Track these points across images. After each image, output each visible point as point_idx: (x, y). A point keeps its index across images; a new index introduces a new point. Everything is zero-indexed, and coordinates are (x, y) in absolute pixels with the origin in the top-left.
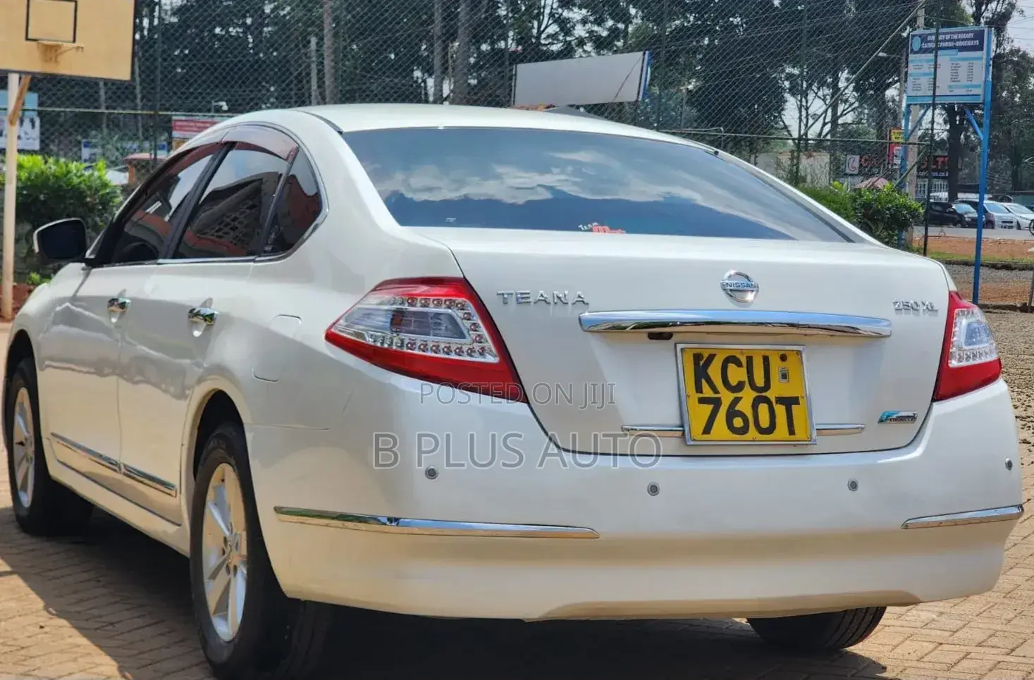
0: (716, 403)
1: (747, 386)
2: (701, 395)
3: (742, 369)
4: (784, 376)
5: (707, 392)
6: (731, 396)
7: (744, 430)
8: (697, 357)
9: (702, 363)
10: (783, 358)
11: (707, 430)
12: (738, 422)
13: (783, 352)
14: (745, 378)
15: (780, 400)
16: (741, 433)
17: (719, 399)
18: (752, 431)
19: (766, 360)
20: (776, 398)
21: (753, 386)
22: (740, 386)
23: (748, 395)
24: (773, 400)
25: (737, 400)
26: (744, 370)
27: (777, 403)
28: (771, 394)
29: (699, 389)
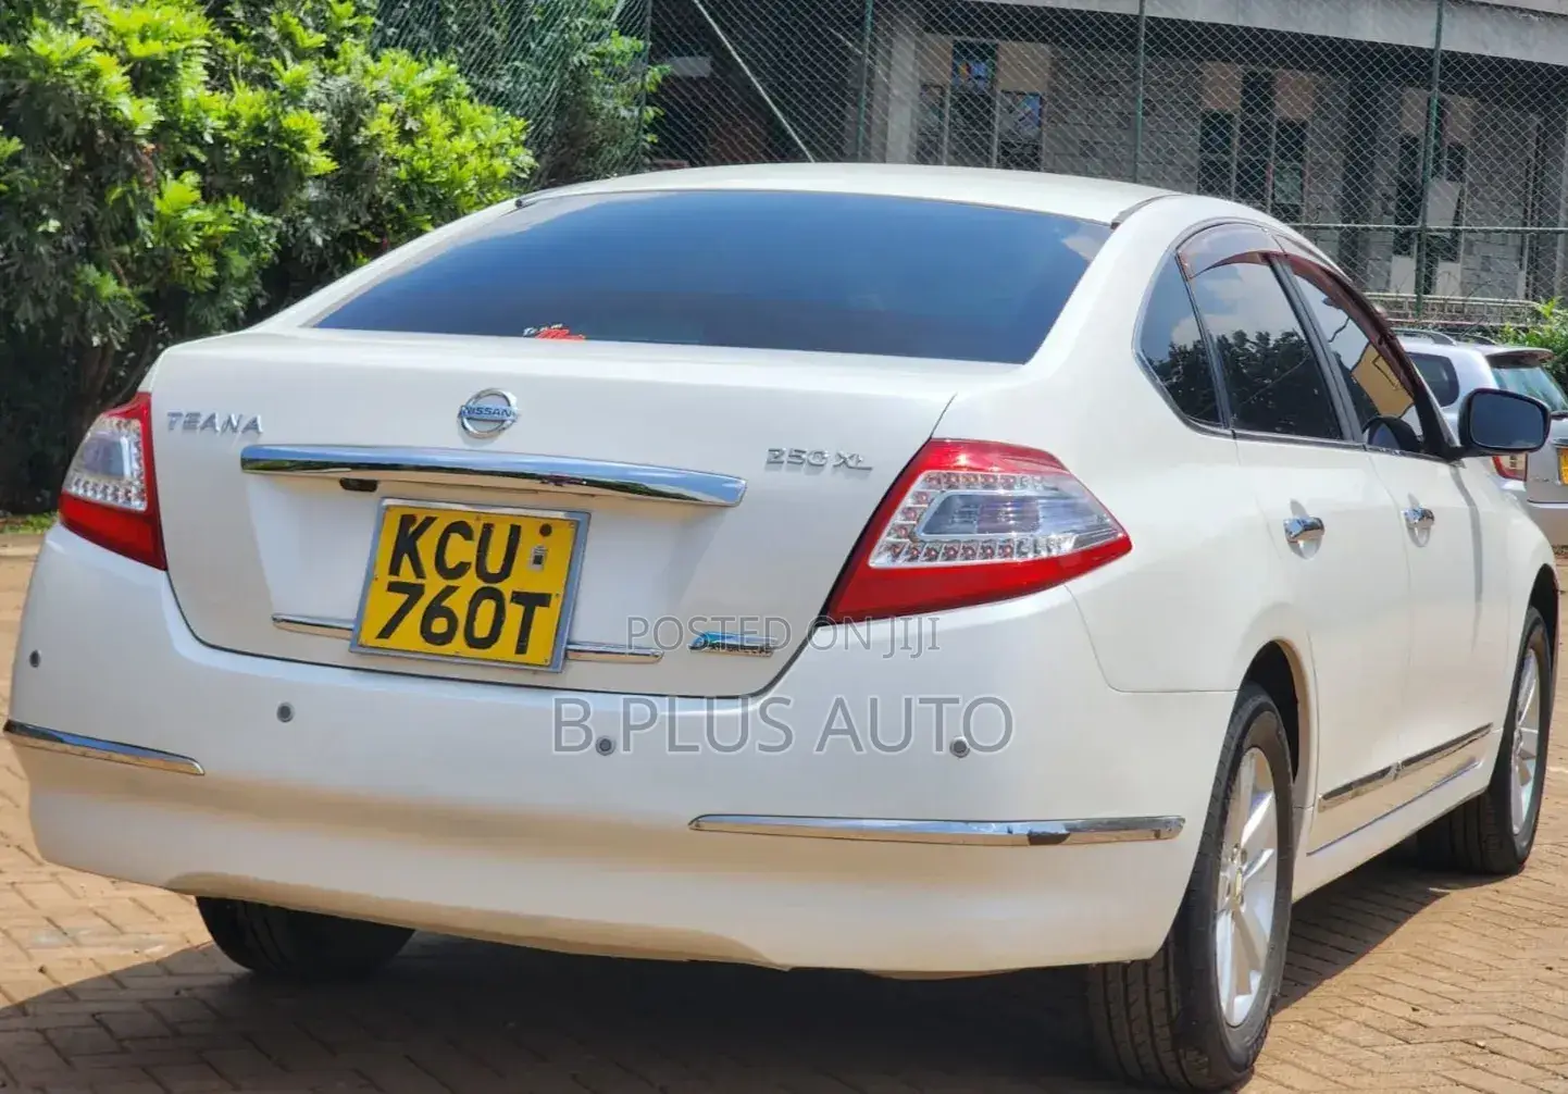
0: (415, 592)
1: (472, 572)
2: (394, 579)
3: (469, 542)
4: (538, 560)
5: (407, 574)
6: (442, 583)
7: (446, 638)
8: (406, 520)
9: (412, 529)
10: (546, 530)
11: (386, 632)
12: (439, 626)
13: (545, 522)
14: (472, 558)
15: (518, 597)
16: (439, 642)
17: (421, 587)
18: (458, 644)
19: (515, 532)
20: (514, 592)
21: (482, 572)
22: (461, 569)
23: (470, 583)
24: (508, 596)
25: (449, 591)
26: (473, 545)
27: (512, 600)
28: (506, 588)
29: (395, 568)
